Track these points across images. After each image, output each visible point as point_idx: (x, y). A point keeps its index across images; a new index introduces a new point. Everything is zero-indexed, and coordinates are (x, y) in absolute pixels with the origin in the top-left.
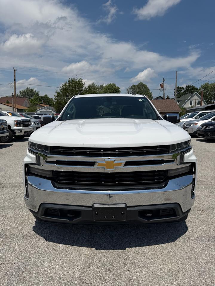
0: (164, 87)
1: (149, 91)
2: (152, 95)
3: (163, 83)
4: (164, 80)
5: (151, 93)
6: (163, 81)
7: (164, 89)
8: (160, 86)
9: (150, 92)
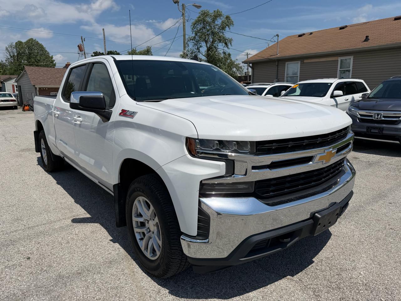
0: (84, 49)
1: (48, 53)
2: (54, 61)
3: (81, 43)
4: (83, 39)
5: (52, 58)
6: (82, 42)
7: (85, 53)
8: (78, 48)
9: (50, 56)
